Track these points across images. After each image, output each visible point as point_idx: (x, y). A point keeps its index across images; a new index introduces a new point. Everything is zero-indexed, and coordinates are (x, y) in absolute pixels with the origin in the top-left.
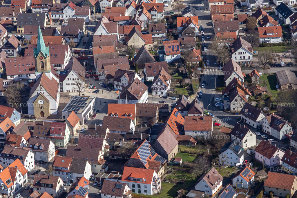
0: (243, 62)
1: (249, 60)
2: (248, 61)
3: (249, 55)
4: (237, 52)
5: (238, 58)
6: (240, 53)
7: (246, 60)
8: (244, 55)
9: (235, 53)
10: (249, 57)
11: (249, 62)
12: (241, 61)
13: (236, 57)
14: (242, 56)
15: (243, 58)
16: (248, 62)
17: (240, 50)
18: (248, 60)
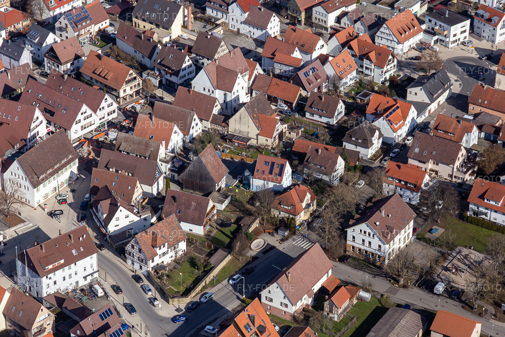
0: (366, 252)
1: (379, 253)
2: (376, 254)
3: (380, 243)
4: (357, 228)
5: (359, 240)
6: (363, 232)
7: (373, 251)
8: (371, 239)
9: (354, 228)
10: (380, 246)
11: (379, 257)
12: (362, 247)
13: (354, 237)
14: (367, 239)
15: (367, 244)
16: (376, 256)
17: (363, 226)
18: (376, 252)
